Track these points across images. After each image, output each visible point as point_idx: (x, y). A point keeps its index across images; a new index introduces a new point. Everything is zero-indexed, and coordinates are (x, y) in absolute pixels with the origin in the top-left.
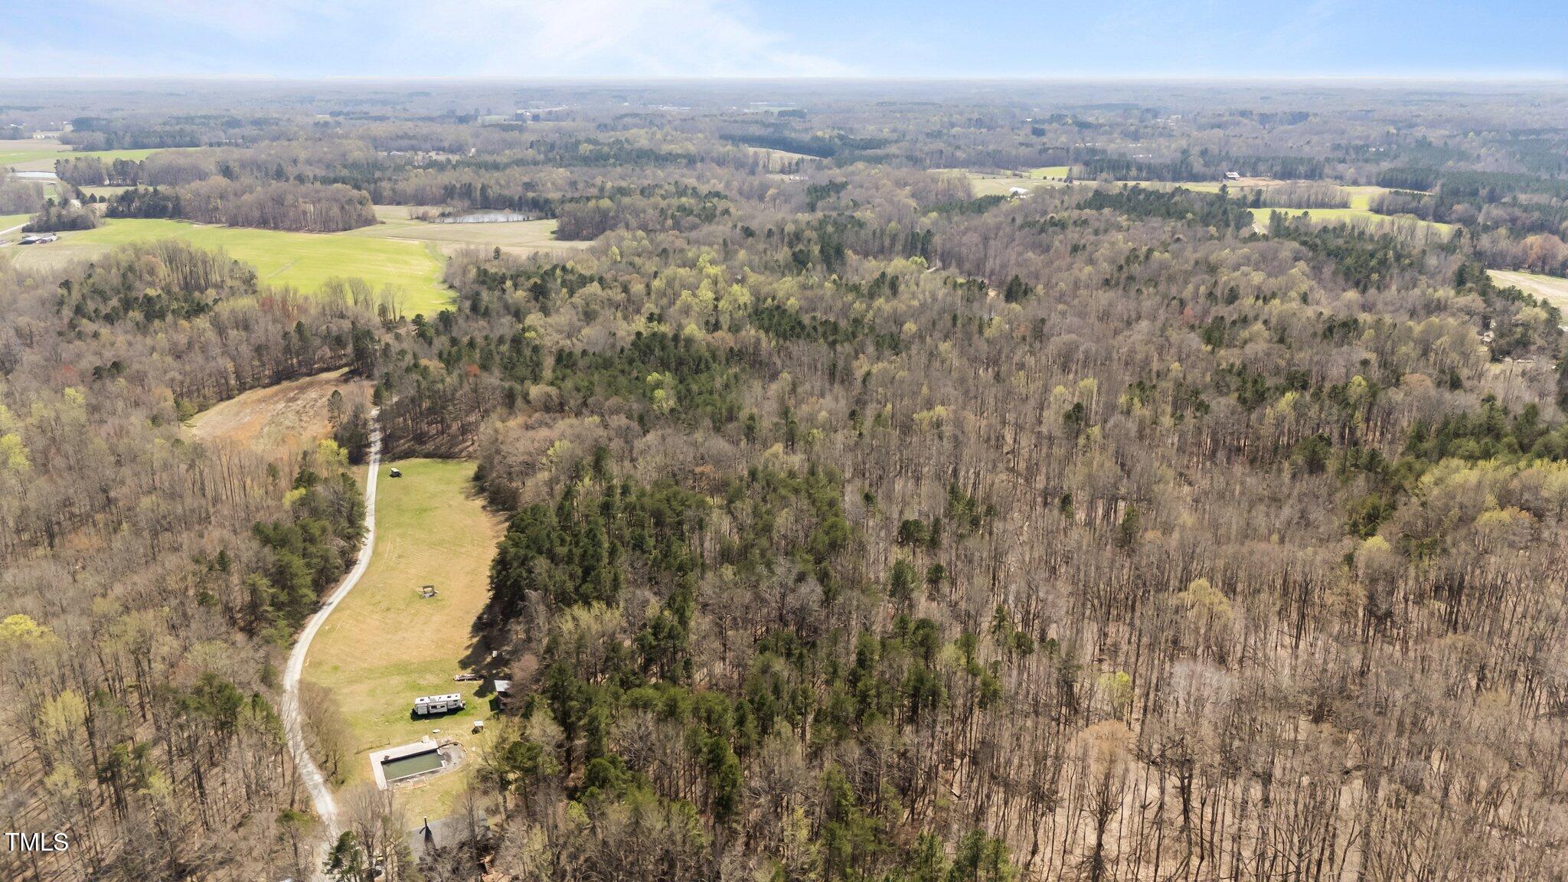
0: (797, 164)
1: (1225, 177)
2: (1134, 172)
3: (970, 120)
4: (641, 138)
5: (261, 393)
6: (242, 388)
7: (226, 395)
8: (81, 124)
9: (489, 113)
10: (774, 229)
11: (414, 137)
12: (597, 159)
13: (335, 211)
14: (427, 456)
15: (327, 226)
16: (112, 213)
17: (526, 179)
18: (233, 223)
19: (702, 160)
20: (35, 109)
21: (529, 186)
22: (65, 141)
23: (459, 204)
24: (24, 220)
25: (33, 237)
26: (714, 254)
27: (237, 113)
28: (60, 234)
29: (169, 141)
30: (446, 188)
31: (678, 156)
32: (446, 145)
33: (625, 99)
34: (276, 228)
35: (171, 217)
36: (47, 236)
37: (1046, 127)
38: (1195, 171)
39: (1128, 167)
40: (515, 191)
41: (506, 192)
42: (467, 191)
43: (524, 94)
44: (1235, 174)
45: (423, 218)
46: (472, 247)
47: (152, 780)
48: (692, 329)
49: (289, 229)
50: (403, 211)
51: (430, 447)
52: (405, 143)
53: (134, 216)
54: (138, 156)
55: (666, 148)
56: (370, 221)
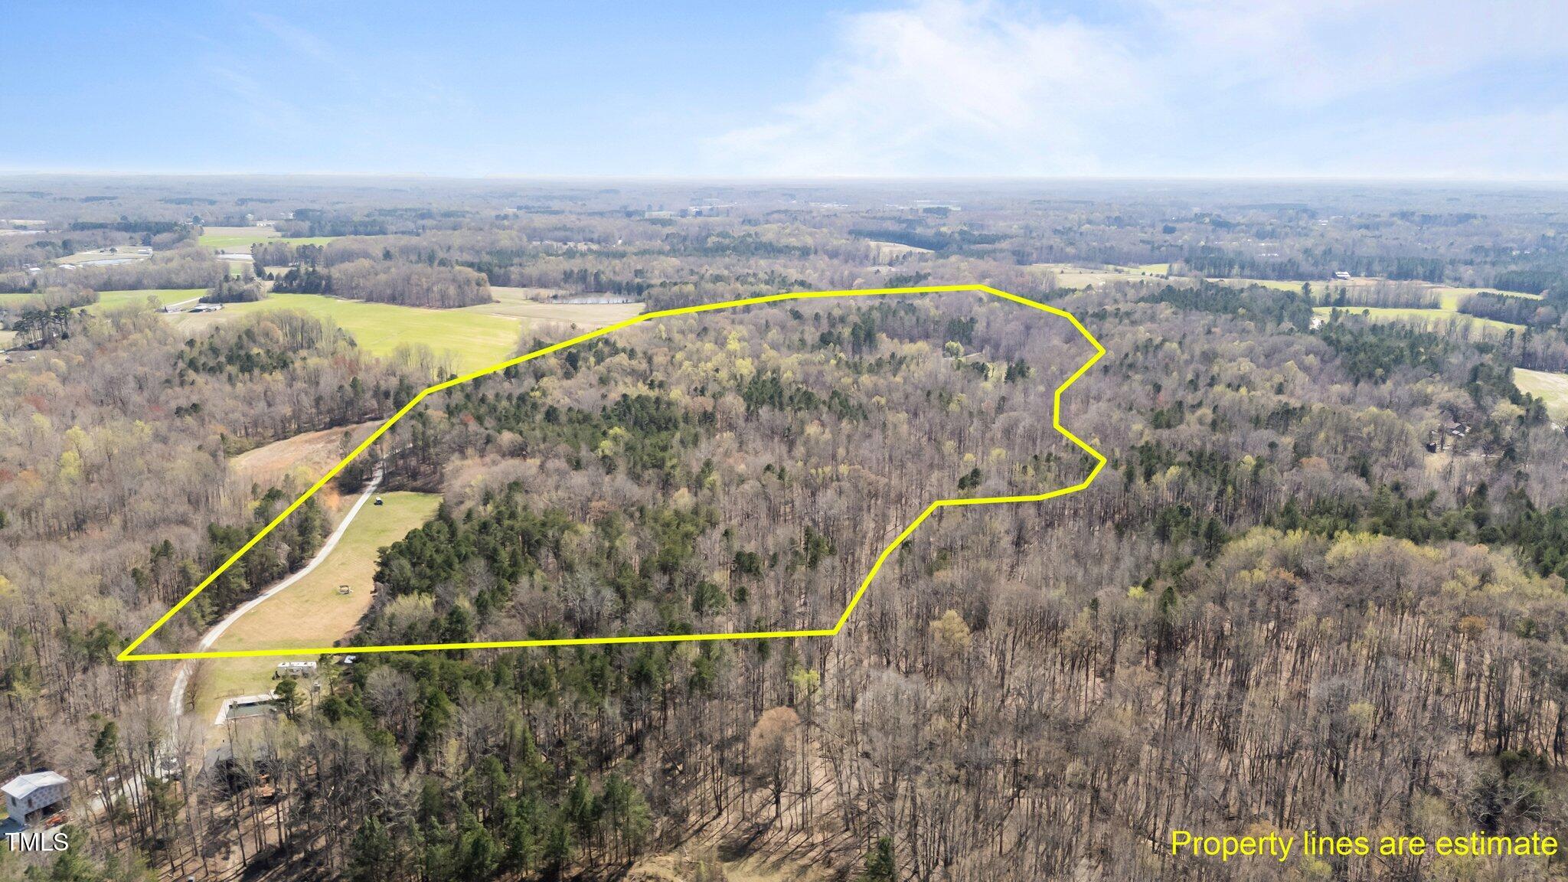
0: (904, 257)
1: (1334, 276)
2: (1236, 270)
3: (1108, 218)
4: (769, 233)
5: (312, 435)
6: (298, 431)
7: (282, 435)
8: (301, 214)
9: (661, 209)
10: (821, 313)
11: (571, 230)
12: (717, 250)
13: (452, 291)
14: (413, 490)
15: (444, 303)
16: (278, 289)
17: (639, 267)
18: (370, 299)
19: (816, 252)
20: (272, 201)
21: (638, 273)
22: (278, 229)
23: (572, 288)
24: (203, 293)
25: (203, 306)
26: (745, 333)
27: (435, 207)
28: (226, 305)
29: (361, 229)
30: (565, 273)
31: (795, 248)
32: (595, 236)
33: (793, 197)
34: (402, 303)
35: (324, 293)
36: (212, 307)
37: (1178, 226)
38: (1301, 270)
39: (1231, 266)
40: (625, 277)
41: (618, 279)
42: (583, 276)
43: (702, 193)
44: (1346, 274)
45: (535, 299)
46: (553, 323)
47: (16, 684)
48: (676, 393)
49: (413, 305)
50: (520, 292)
51: (419, 483)
52: (561, 234)
53: (294, 291)
54: (319, 242)
55: (784, 241)
56: (486, 300)
